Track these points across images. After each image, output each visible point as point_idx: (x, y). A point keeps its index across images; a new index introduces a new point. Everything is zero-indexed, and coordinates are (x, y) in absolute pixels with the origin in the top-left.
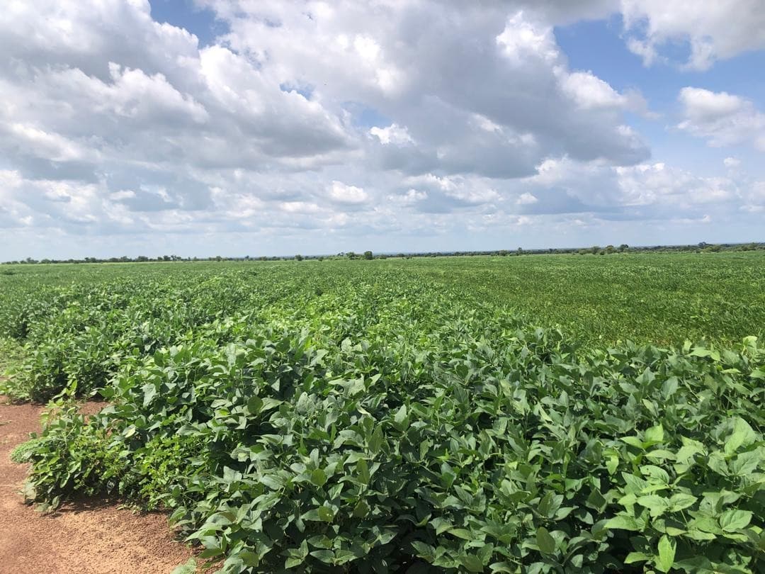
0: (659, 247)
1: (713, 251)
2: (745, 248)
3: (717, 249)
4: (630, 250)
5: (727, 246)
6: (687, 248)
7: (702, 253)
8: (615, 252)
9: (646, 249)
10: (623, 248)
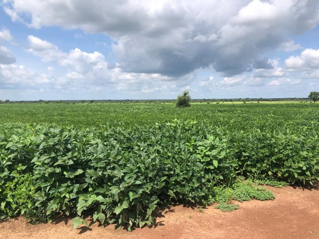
0: (23, 101)
1: (46, 103)
2: (57, 102)
3: (48, 102)
4: (11, 102)
5: (50, 101)
6: (35, 102)
7: (42, 104)
8: (3, 103)
9: (17, 102)
10: (7, 101)
